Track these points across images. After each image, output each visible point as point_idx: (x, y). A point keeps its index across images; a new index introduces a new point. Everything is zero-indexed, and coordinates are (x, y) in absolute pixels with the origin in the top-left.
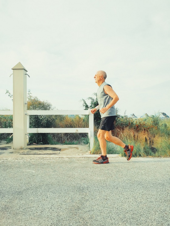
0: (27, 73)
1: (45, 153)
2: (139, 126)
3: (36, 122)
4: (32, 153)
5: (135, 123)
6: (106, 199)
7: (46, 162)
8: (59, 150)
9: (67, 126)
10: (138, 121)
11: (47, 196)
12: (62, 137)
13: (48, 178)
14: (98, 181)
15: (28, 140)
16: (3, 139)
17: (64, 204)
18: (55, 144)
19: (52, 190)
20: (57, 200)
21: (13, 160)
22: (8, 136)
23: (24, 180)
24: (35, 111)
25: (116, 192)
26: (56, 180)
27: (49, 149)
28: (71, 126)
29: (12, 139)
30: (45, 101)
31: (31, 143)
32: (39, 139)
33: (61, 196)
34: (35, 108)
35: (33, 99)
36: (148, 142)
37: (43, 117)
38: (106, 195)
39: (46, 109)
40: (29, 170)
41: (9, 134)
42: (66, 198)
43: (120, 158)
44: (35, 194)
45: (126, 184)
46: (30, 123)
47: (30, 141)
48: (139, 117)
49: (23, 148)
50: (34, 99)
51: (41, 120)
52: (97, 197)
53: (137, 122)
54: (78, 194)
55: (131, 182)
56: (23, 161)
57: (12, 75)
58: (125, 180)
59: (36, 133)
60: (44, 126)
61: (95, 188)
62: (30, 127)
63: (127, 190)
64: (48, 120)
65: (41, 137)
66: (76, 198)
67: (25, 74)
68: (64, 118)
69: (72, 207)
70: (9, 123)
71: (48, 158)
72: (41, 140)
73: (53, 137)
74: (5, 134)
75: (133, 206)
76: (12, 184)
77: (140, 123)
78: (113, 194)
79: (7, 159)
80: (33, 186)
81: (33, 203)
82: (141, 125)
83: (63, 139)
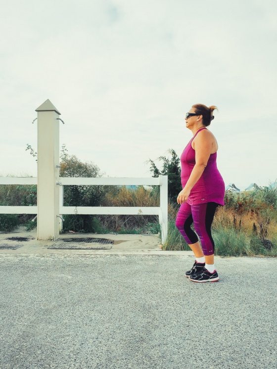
0: (60, 117)
1: (88, 247)
2: (243, 204)
3: (73, 196)
4: (67, 247)
5: (236, 199)
6: (188, 326)
7: (89, 261)
8: (111, 243)
9: (123, 204)
10: (241, 197)
11: (90, 319)
12: (115, 222)
13: (92, 288)
14: (174, 295)
15: (60, 226)
16: (21, 223)
17: (118, 331)
18: (105, 234)
19: (98, 308)
20: (107, 325)
21: (38, 258)
22: (29, 218)
23: (54, 291)
24: (72, 178)
25: (205, 315)
26: (105, 291)
27: (96, 240)
28: (130, 203)
29: (35, 225)
30: (89, 163)
31: (66, 231)
32: (78, 225)
33: (114, 319)
34: (72, 174)
35: (69, 158)
36: (259, 231)
37: (85, 189)
38: (188, 318)
39: (89, 176)
40: (62, 275)
41: (31, 215)
42: (122, 323)
44: (71, 314)
45: (221, 301)
46: (64, 198)
47: (64, 227)
48: (242, 190)
49: (52, 238)
50: (72, 160)
51: (83, 193)
52: (172, 322)
53: (239, 198)
54: (142, 316)
55: (229, 298)
56: (52, 259)
58: (219, 295)
59: (74, 215)
60: (87, 204)
61: (169, 307)
62: (65, 205)
63: (222, 311)
64: (93, 193)
65: (82, 221)
66: (138, 322)
67: (58, 119)
68: (119, 190)
69: (132, 338)
70: (32, 198)
71: (92, 256)
72: (81, 225)
73: (101, 220)
74: (24, 216)
75: (233, 339)
76: (35, 297)
77: (244, 199)
78: (200, 317)
79: (27, 257)
80: (67, 301)
81: (69, 330)
82: (246, 202)
83: (117, 225)
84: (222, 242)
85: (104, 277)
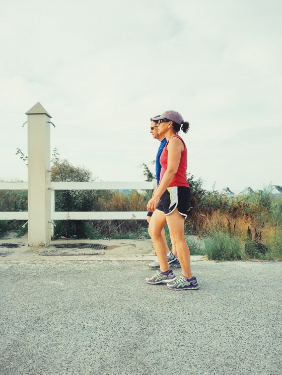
0: (51, 120)
1: (80, 253)
2: (237, 208)
3: (65, 201)
4: (59, 253)
5: (230, 203)
6: (182, 332)
7: (81, 268)
8: (104, 248)
9: (117, 209)
10: (235, 200)
11: (83, 327)
12: (108, 227)
13: (85, 295)
14: (168, 301)
15: (52, 232)
16: (12, 230)
17: (112, 339)
18: (98, 239)
19: (91, 316)
20: (100, 332)
21: (29, 265)
22: (20, 224)
23: (45, 298)
24: (64, 182)
25: (199, 320)
26: (98, 298)
27: (86, 246)
28: (124, 208)
29: (25, 231)
30: (81, 167)
31: (58, 236)
32: (70, 230)
33: (107, 326)
34: (63, 179)
35: (60, 163)
36: (253, 235)
37: (77, 193)
38: (182, 324)
39: (82, 180)
40: (53, 282)
41: (22, 221)
42: (115, 330)
43: (205, 261)
44: (63, 322)
45: (216, 306)
46: (56, 203)
47: (55, 233)
48: (237, 194)
49: (43, 245)
50: (63, 164)
51: (75, 198)
52: (166, 328)
53: (233, 202)
54: (136, 323)
55: (224, 302)
56: (43, 266)
57: (27, 124)
58: (213, 300)
59: (66, 220)
60: (79, 209)
61: (163, 313)
62: (56, 210)
63: (216, 316)
64: (85, 198)
65: (74, 227)
66: (131, 329)
67: (48, 122)
68: (112, 195)
69: (125, 345)
70: (22, 204)
71: (85, 262)
72: (74, 231)
73: (94, 225)
74: (15, 222)
75: (228, 344)
76: (26, 304)
77: (238, 203)
78: (194, 323)
79: (17, 263)
80: (60, 308)
81: (61, 338)
82: (240, 206)
83: (110, 230)
84: (216, 247)
85: (97, 283)
